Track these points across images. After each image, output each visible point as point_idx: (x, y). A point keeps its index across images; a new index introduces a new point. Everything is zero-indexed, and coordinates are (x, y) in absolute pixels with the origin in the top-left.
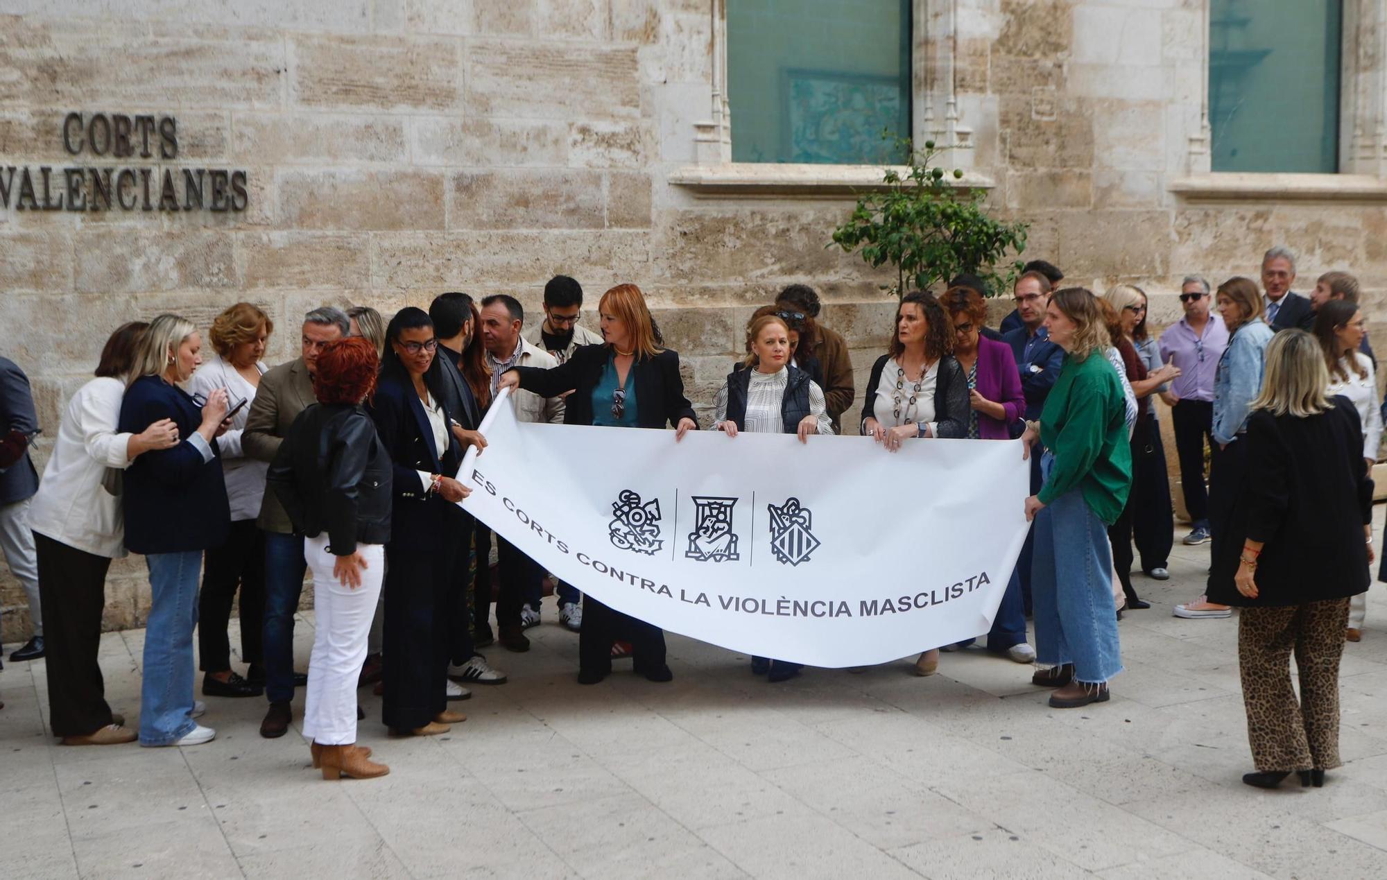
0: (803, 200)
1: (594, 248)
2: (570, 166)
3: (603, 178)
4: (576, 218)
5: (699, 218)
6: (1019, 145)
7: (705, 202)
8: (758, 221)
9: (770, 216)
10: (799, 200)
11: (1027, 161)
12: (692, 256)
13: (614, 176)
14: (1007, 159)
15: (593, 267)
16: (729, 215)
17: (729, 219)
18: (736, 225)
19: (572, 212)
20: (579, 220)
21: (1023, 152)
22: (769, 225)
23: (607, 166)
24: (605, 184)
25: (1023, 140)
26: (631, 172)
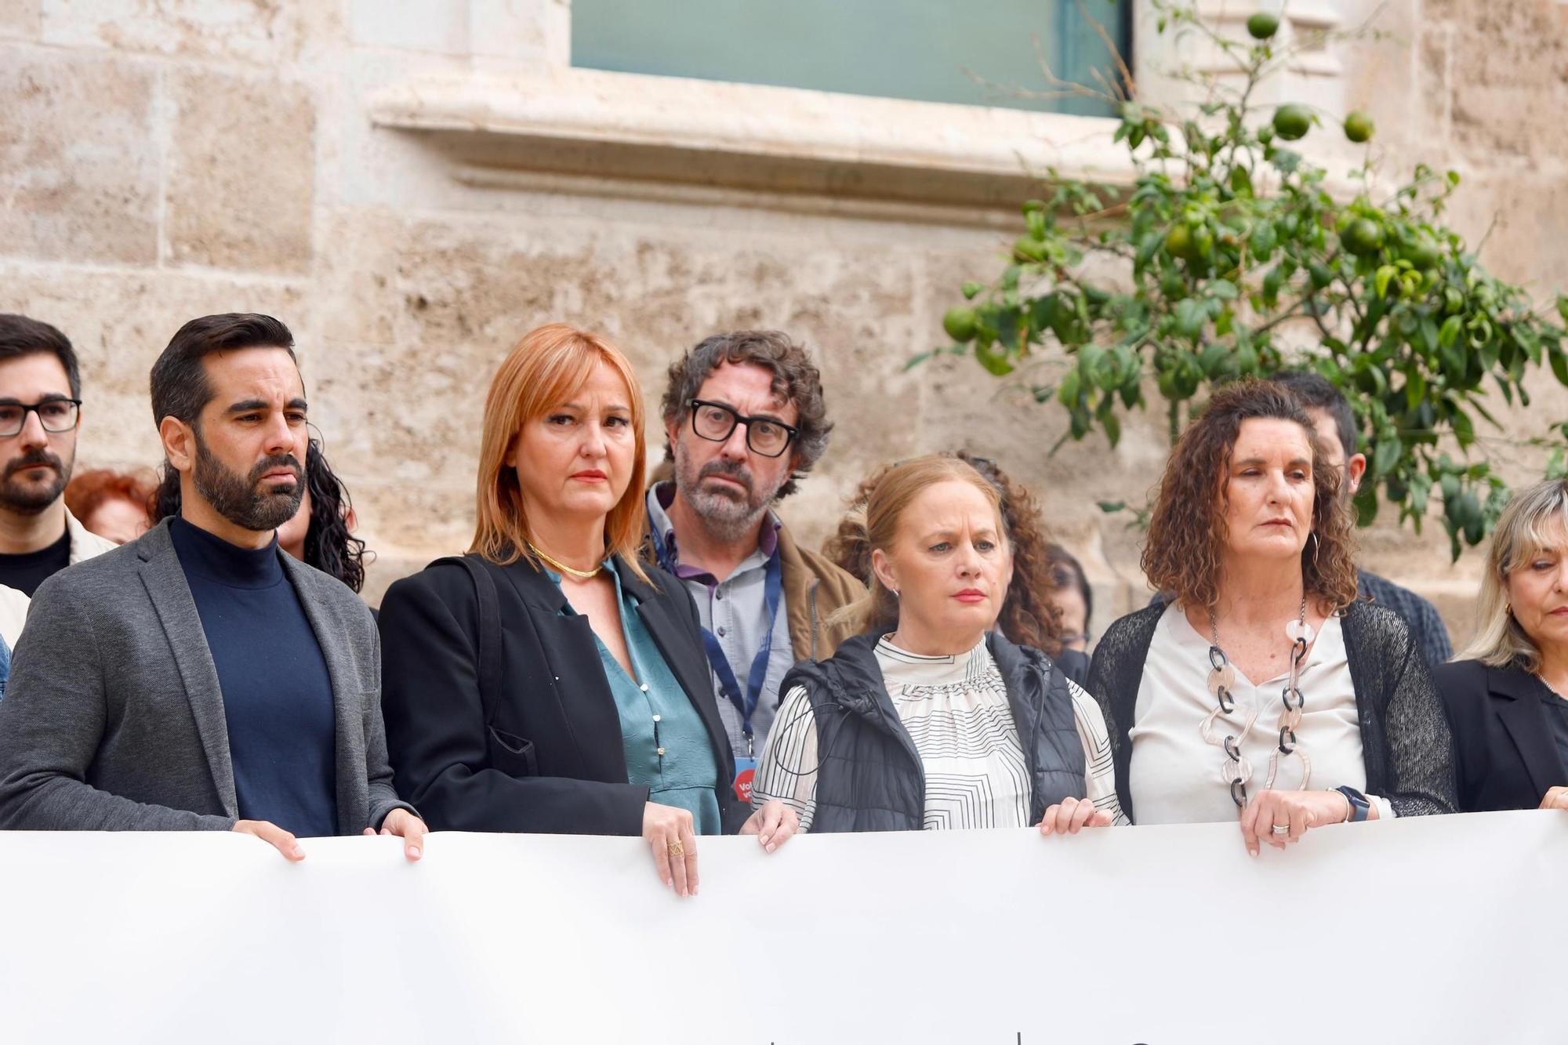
0: (806, 212)
1: (119, 334)
2: (48, 36)
3: (157, 89)
4: (62, 221)
5: (468, 253)
6: (1484, 81)
7: (489, 198)
8: (659, 279)
9: (698, 262)
10: (792, 211)
11: (1507, 135)
12: (445, 382)
13: (192, 82)
14: (1446, 123)
15: (115, 397)
16: (567, 248)
17: (566, 261)
18: (588, 285)
19: (52, 198)
20: (73, 230)
21: (1491, 104)
22: (695, 293)
23: (170, 46)
24: (164, 106)
25: (1496, 64)
26: (251, 74)
